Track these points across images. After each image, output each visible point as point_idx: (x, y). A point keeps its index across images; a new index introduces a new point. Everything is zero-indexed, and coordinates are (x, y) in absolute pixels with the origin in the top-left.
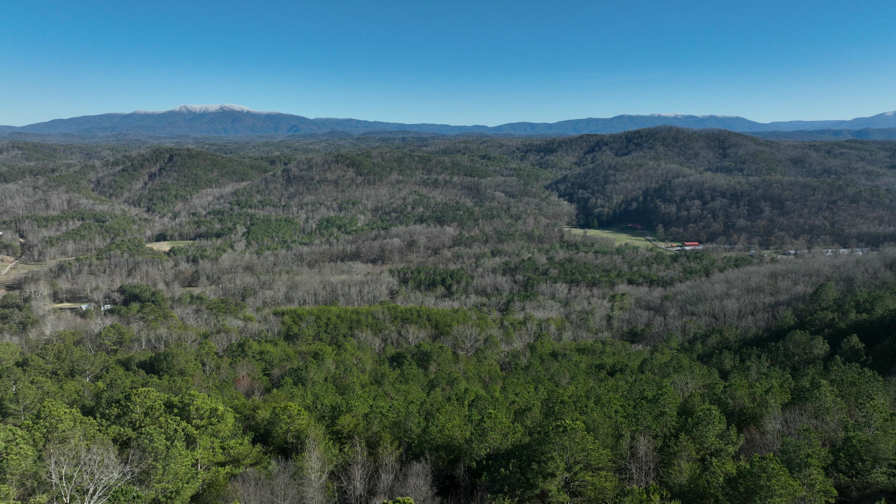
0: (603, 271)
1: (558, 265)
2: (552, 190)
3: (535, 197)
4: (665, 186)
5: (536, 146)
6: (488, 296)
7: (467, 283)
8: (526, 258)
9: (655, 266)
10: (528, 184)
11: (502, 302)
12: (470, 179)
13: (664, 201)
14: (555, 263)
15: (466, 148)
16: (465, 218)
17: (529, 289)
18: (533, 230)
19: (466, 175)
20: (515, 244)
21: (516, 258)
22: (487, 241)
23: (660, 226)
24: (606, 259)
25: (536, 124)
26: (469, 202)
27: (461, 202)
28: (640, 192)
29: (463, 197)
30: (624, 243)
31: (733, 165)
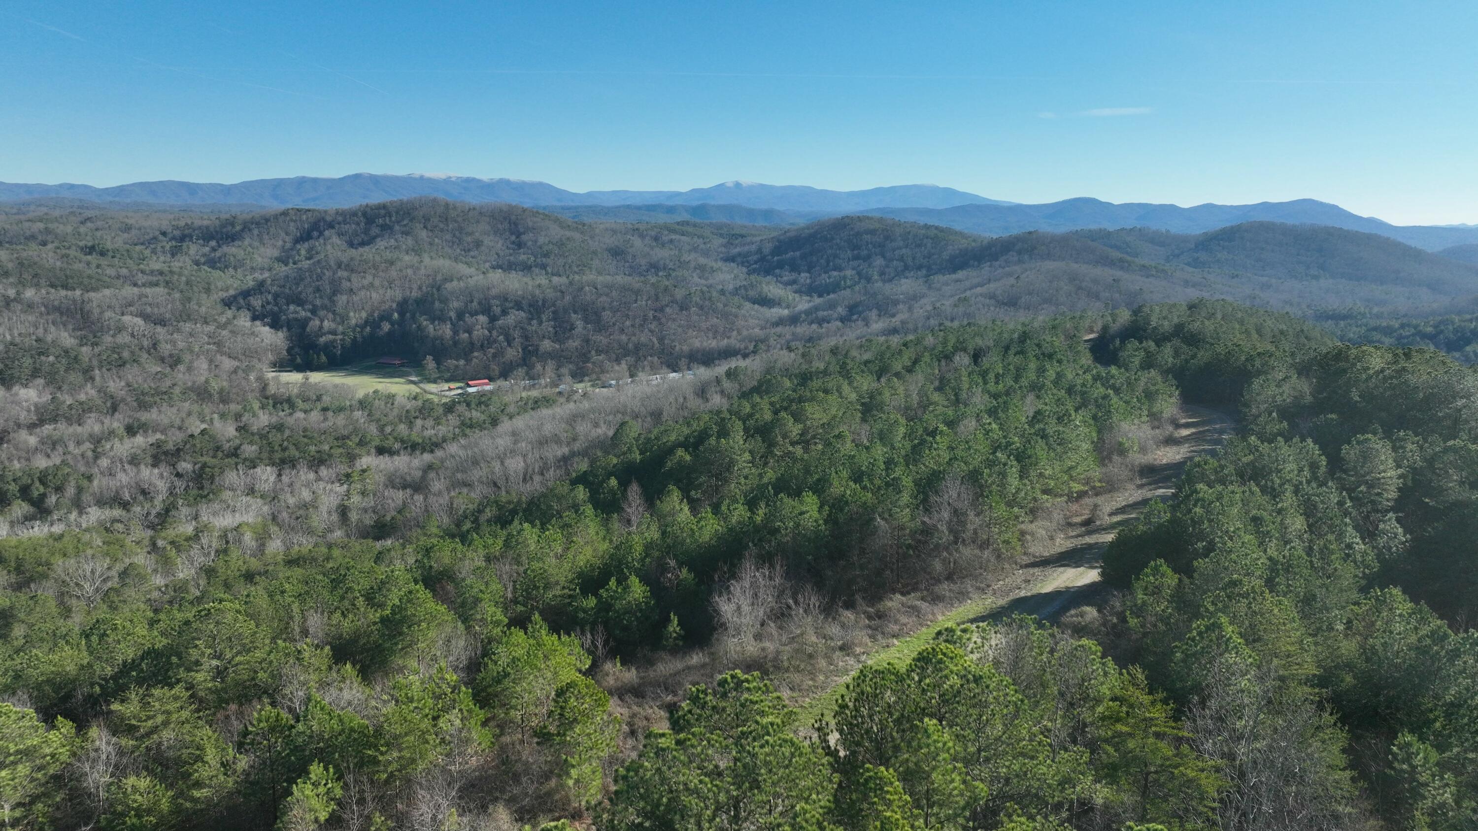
0: (337, 439)
1: (256, 438)
2: (239, 309)
3: (206, 323)
4: (433, 295)
5: (200, 228)
6: (125, 505)
7: (80, 490)
8: (197, 432)
9: (419, 422)
10: (189, 300)
11: (154, 512)
12: (63, 293)
13: (432, 320)
14: (253, 434)
15: (47, 231)
16: (62, 369)
17: (206, 483)
18: (207, 381)
19: (52, 286)
20: (174, 410)
21: (178, 432)
22: (114, 409)
23: (429, 358)
24: (340, 420)
25: (198, 185)
26: (67, 339)
27: (49, 338)
28: (394, 305)
29: (52, 329)
30: (371, 391)
31: (533, 259)
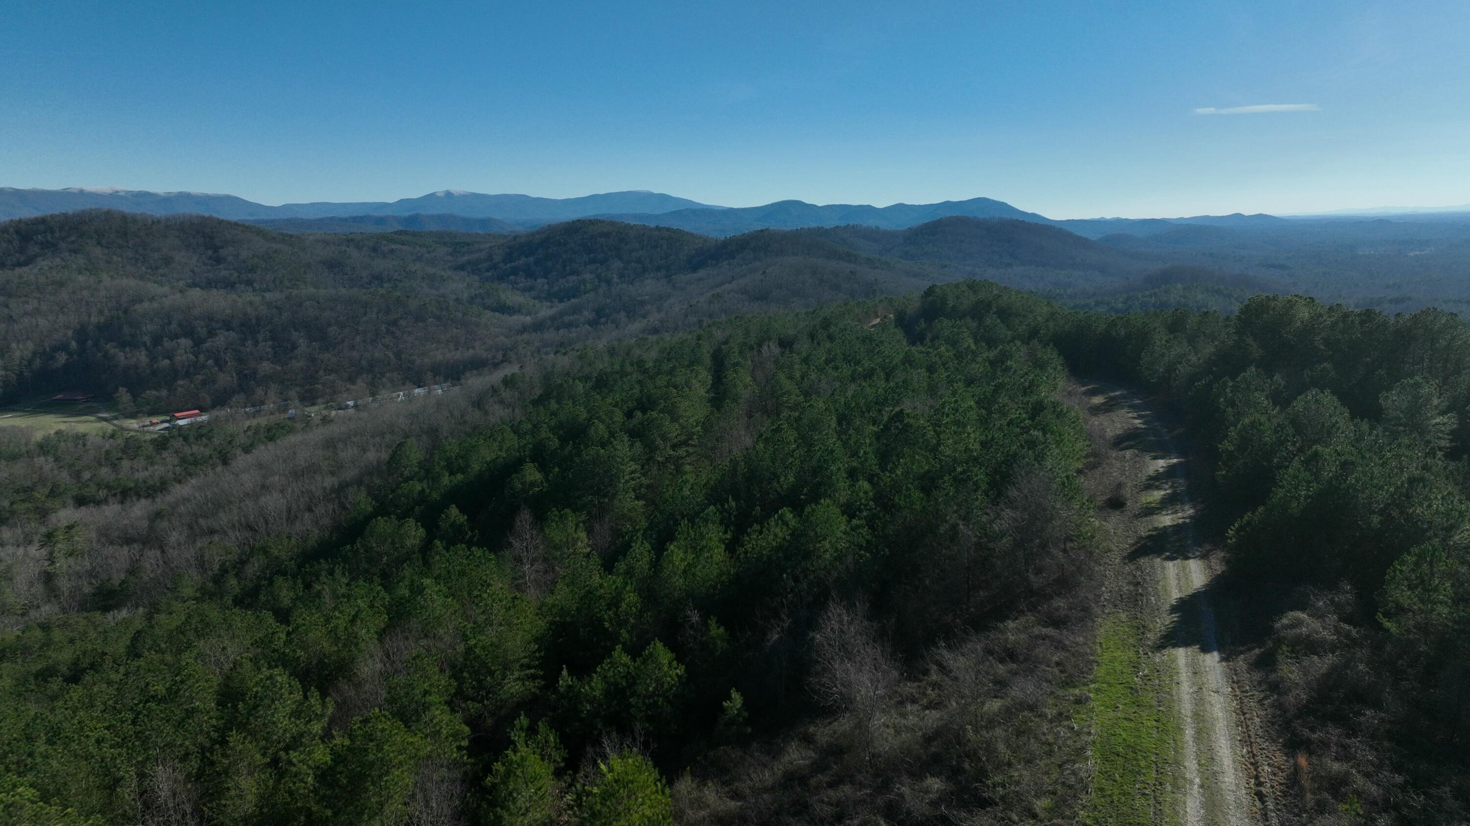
0: (17, 492)
4: (119, 318)
9: (126, 464)
13: (123, 345)
23: (122, 390)
24: (19, 468)
28: (70, 333)
30: (52, 432)
31: (235, 275)
